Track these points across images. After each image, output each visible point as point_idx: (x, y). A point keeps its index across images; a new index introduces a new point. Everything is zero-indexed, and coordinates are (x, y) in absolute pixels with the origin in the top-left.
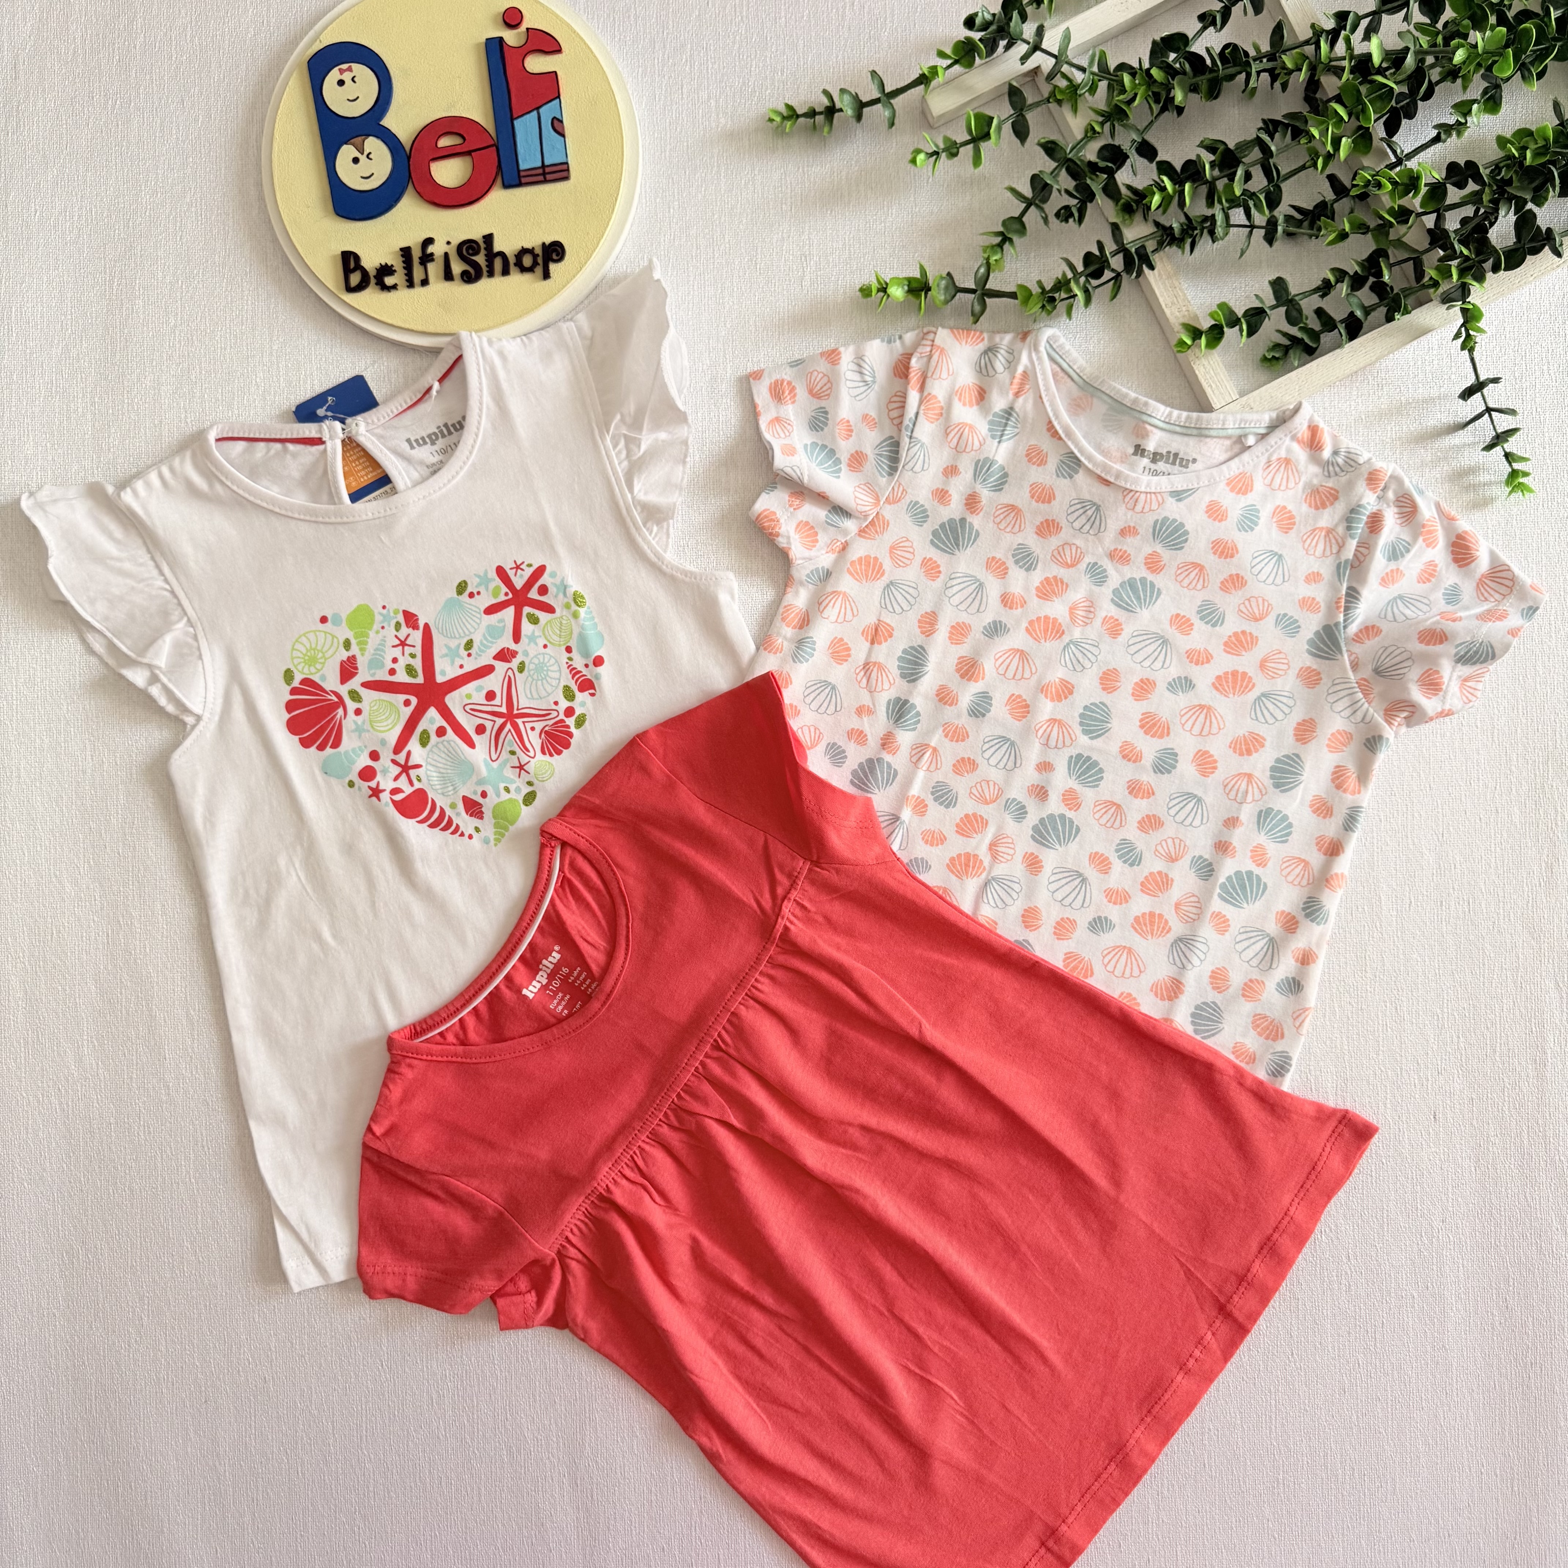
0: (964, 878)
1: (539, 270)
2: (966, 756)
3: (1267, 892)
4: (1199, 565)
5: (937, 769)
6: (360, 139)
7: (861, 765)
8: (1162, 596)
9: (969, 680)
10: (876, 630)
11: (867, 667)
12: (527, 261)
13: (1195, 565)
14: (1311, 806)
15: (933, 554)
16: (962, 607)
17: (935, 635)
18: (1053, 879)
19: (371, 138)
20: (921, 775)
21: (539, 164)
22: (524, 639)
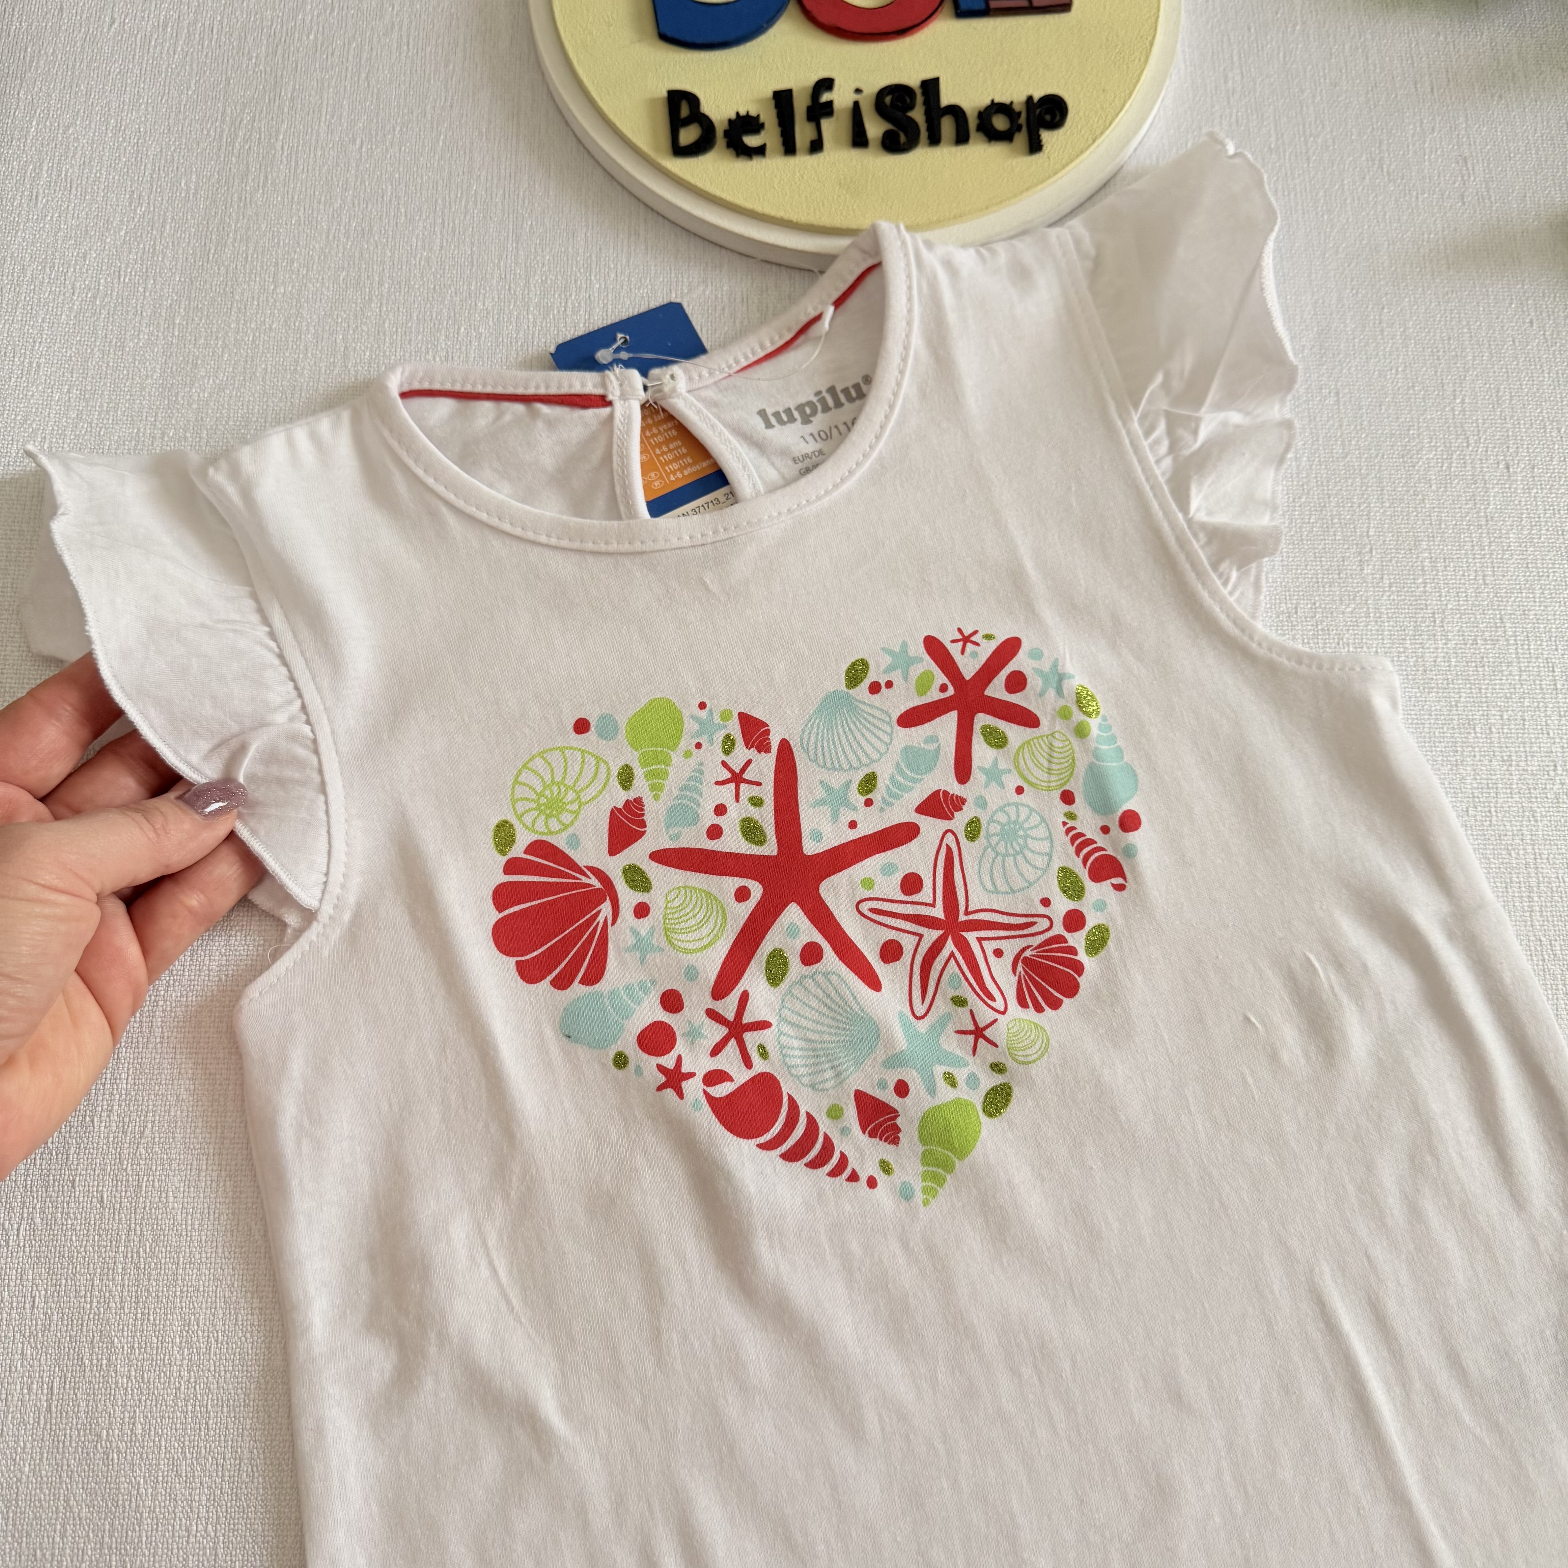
22: (977, 774)
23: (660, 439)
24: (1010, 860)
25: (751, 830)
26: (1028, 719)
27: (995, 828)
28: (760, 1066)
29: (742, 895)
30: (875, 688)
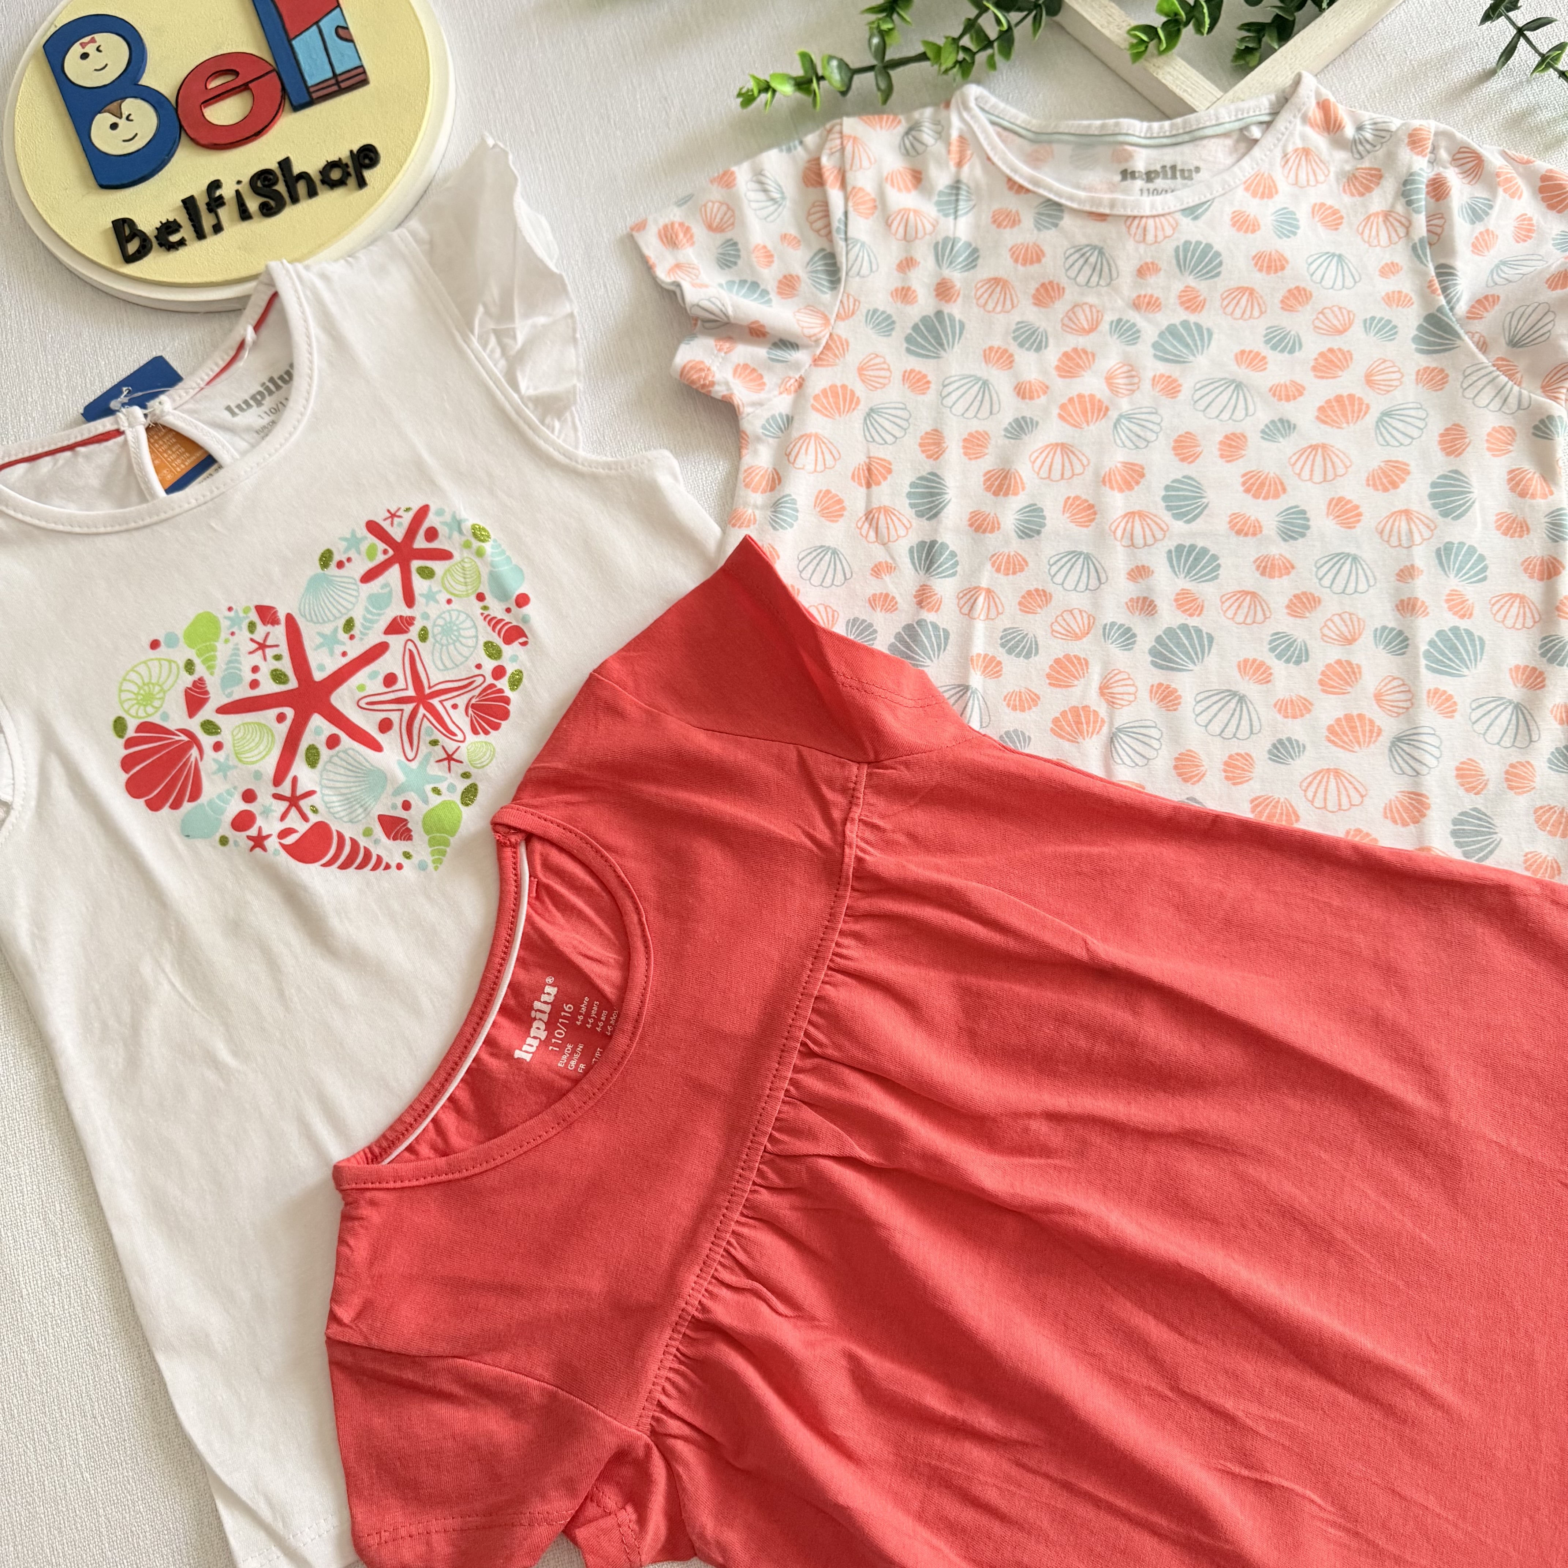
0: (1080, 740)
1: (352, 181)
2: (1032, 588)
3: (1487, 648)
4: (1247, 288)
5: (998, 614)
6: (115, 104)
7: (898, 636)
8: (1215, 336)
9: (1006, 494)
10: (869, 470)
11: (870, 516)
12: (336, 175)
13: (1243, 290)
14: (1498, 528)
15: (914, 363)
16: (970, 414)
17: (946, 456)
18: (1199, 709)
19: (128, 100)
20: (980, 627)
21: (330, 75)
22: (419, 600)
23: (165, 447)
24: (451, 647)
25: (278, 676)
26: (444, 555)
27: (437, 630)
28: (314, 819)
29: (281, 718)
30: (340, 565)
